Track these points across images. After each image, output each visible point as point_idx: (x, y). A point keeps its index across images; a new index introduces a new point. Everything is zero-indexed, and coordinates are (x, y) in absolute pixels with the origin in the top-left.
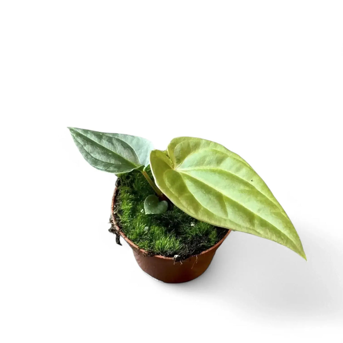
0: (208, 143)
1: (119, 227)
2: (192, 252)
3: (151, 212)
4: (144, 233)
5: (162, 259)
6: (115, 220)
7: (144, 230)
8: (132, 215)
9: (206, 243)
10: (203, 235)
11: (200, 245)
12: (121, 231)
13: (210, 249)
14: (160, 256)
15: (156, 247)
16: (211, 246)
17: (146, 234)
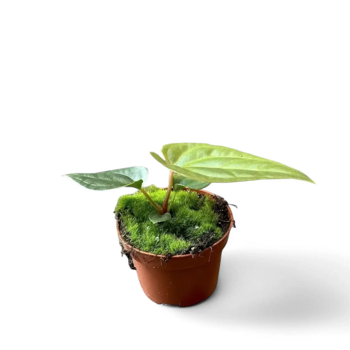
0: (194, 144)
1: (131, 245)
2: (205, 245)
3: (158, 221)
4: (157, 242)
5: (180, 257)
6: (125, 241)
7: (156, 240)
8: (140, 232)
9: (215, 236)
10: (209, 232)
11: (210, 239)
12: (135, 247)
13: (220, 240)
14: (178, 256)
15: (172, 249)
16: (221, 238)
17: (159, 242)
